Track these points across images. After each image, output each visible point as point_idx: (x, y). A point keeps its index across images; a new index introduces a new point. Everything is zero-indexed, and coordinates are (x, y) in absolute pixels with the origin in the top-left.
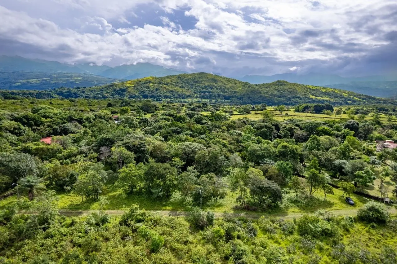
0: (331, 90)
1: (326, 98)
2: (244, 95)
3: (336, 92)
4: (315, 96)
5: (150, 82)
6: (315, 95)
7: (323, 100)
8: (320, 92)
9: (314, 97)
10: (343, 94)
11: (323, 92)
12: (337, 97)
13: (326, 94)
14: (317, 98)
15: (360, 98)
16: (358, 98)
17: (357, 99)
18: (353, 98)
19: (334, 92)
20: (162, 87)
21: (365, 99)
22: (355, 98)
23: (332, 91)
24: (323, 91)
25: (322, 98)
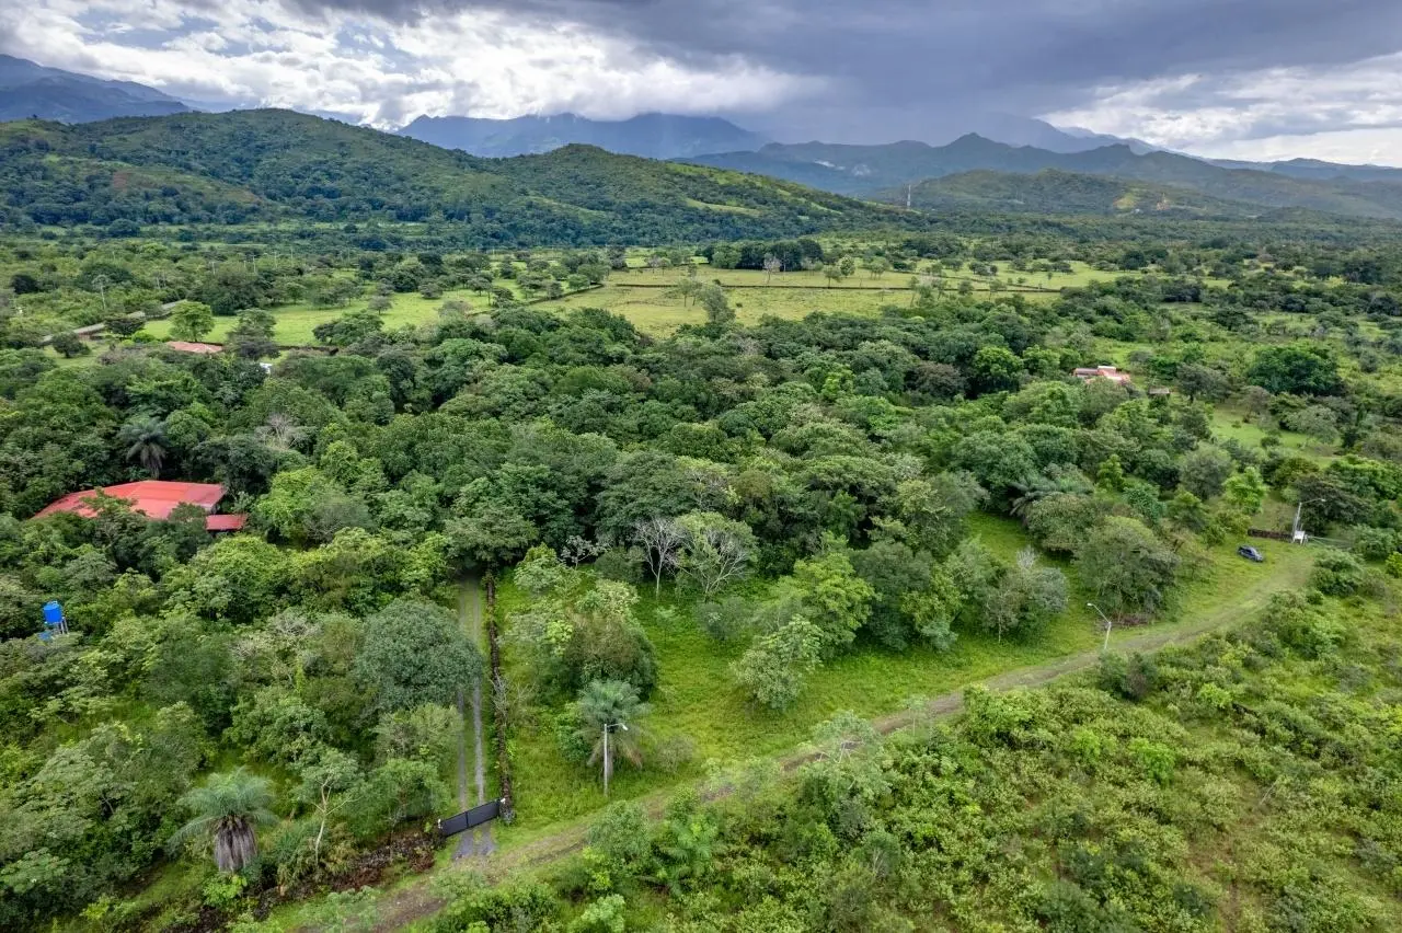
0: (743, 178)
1: (732, 207)
3: (759, 184)
4: (702, 200)
6: (700, 195)
7: (730, 214)
8: (712, 184)
9: (700, 205)
10: (780, 191)
11: (722, 187)
12: (765, 203)
13: (730, 192)
14: (710, 206)
15: (826, 205)
16: (821, 204)
17: (820, 208)
18: (807, 204)
19: (752, 186)
21: (840, 209)
22: (813, 205)
23: (746, 181)
24: (722, 182)
25: (725, 208)
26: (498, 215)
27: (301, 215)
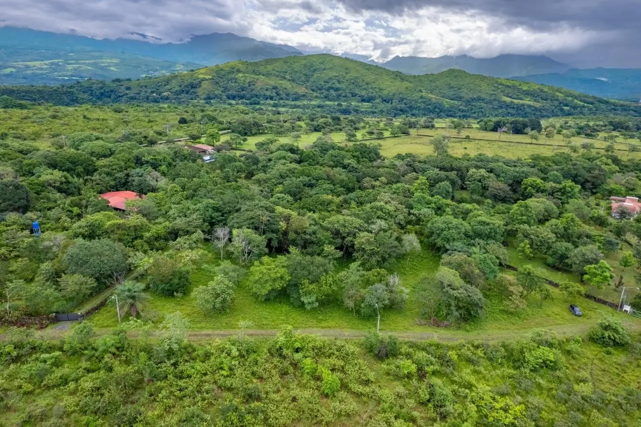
0: (537, 87)
1: (527, 101)
2: (394, 95)
3: (546, 90)
4: (511, 97)
5: (239, 71)
6: (510, 95)
7: (523, 105)
8: (519, 89)
9: (508, 100)
10: (557, 94)
11: (524, 91)
12: (546, 100)
13: (527, 93)
14: (514, 100)
15: (585, 102)
16: (581, 101)
17: (579, 102)
18: (572, 101)
19: (542, 91)
20: (258, 79)
21: (592, 103)
22: (576, 101)
23: (539, 88)
24: (525, 88)
25: (521, 102)
26: (405, 101)
27: (322, 98)
